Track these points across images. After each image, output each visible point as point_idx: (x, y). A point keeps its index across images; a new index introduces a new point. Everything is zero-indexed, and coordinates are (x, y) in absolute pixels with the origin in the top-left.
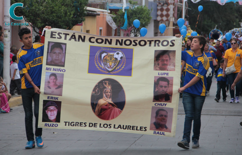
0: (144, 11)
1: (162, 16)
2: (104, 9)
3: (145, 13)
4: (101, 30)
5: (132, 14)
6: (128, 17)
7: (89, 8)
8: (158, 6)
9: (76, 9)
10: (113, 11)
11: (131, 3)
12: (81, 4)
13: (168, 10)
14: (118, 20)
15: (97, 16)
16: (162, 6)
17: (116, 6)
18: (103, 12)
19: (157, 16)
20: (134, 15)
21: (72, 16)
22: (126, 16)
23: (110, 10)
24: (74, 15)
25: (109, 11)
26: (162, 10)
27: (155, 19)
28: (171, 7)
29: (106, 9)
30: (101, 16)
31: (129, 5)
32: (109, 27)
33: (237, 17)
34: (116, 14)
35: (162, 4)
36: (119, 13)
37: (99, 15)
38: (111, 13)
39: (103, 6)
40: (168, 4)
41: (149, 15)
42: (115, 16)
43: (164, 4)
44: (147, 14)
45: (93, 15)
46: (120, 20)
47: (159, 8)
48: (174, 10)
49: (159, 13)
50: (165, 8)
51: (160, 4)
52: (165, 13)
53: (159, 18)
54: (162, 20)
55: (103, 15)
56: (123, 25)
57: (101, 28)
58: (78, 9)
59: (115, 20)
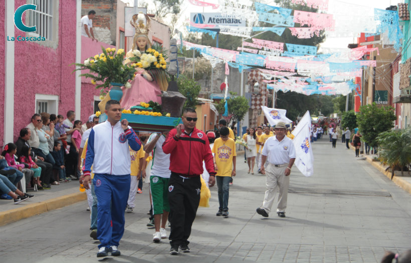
0: (243, 101)
1: (256, 105)
2: (208, 98)
3: (244, 103)
4: (205, 117)
5: (232, 103)
6: (228, 106)
7: (199, 99)
8: (252, 96)
9: (189, 99)
10: (216, 100)
11: (231, 94)
12: (193, 95)
13: (261, 100)
14: (220, 108)
15: (203, 105)
16: (256, 96)
17: (219, 96)
18: (207, 101)
19: (252, 105)
20: (234, 104)
21: (185, 105)
22: (226, 105)
23: (213, 99)
24: (187, 104)
25: (213, 101)
26: (256, 100)
27: (250, 107)
28: (264, 97)
29: (210, 99)
30: (206, 105)
31: (230, 95)
32: (212, 112)
33: (316, 107)
34: (218, 103)
35: (256, 94)
36: (221, 102)
37: (204, 104)
38: (214, 102)
39: (207, 97)
40: (261, 95)
41: (247, 104)
42: (217, 105)
43: (258, 95)
44: (246, 103)
45: (200, 104)
46: (222, 109)
47: (253, 98)
48: (265, 100)
49: (253, 102)
50: (258, 98)
51: (254, 94)
52: (258, 102)
53: (253, 107)
54: (256, 109)
55: (208, 104)
56: (224, 112)
57: (205, 115)
58: (191, 99)
59: (218, 108)
